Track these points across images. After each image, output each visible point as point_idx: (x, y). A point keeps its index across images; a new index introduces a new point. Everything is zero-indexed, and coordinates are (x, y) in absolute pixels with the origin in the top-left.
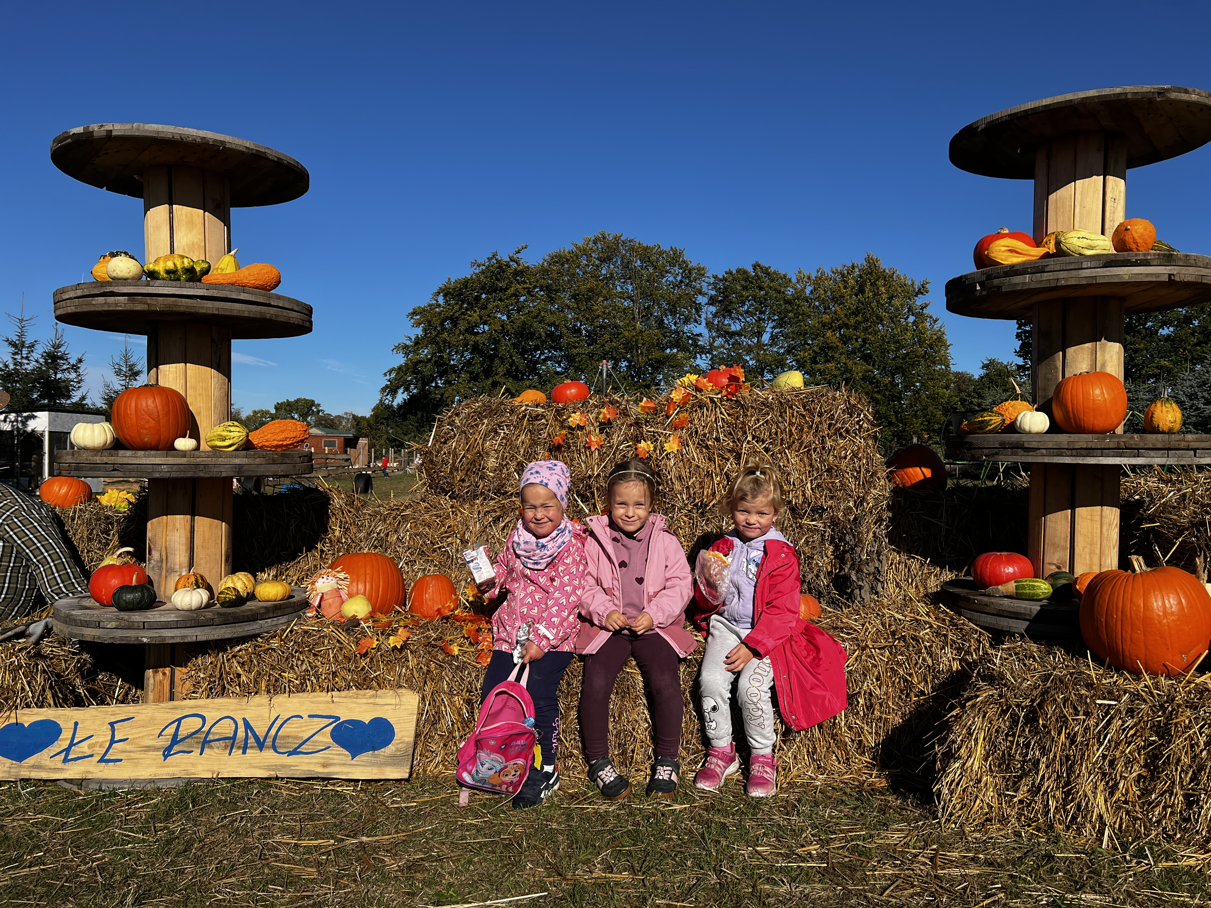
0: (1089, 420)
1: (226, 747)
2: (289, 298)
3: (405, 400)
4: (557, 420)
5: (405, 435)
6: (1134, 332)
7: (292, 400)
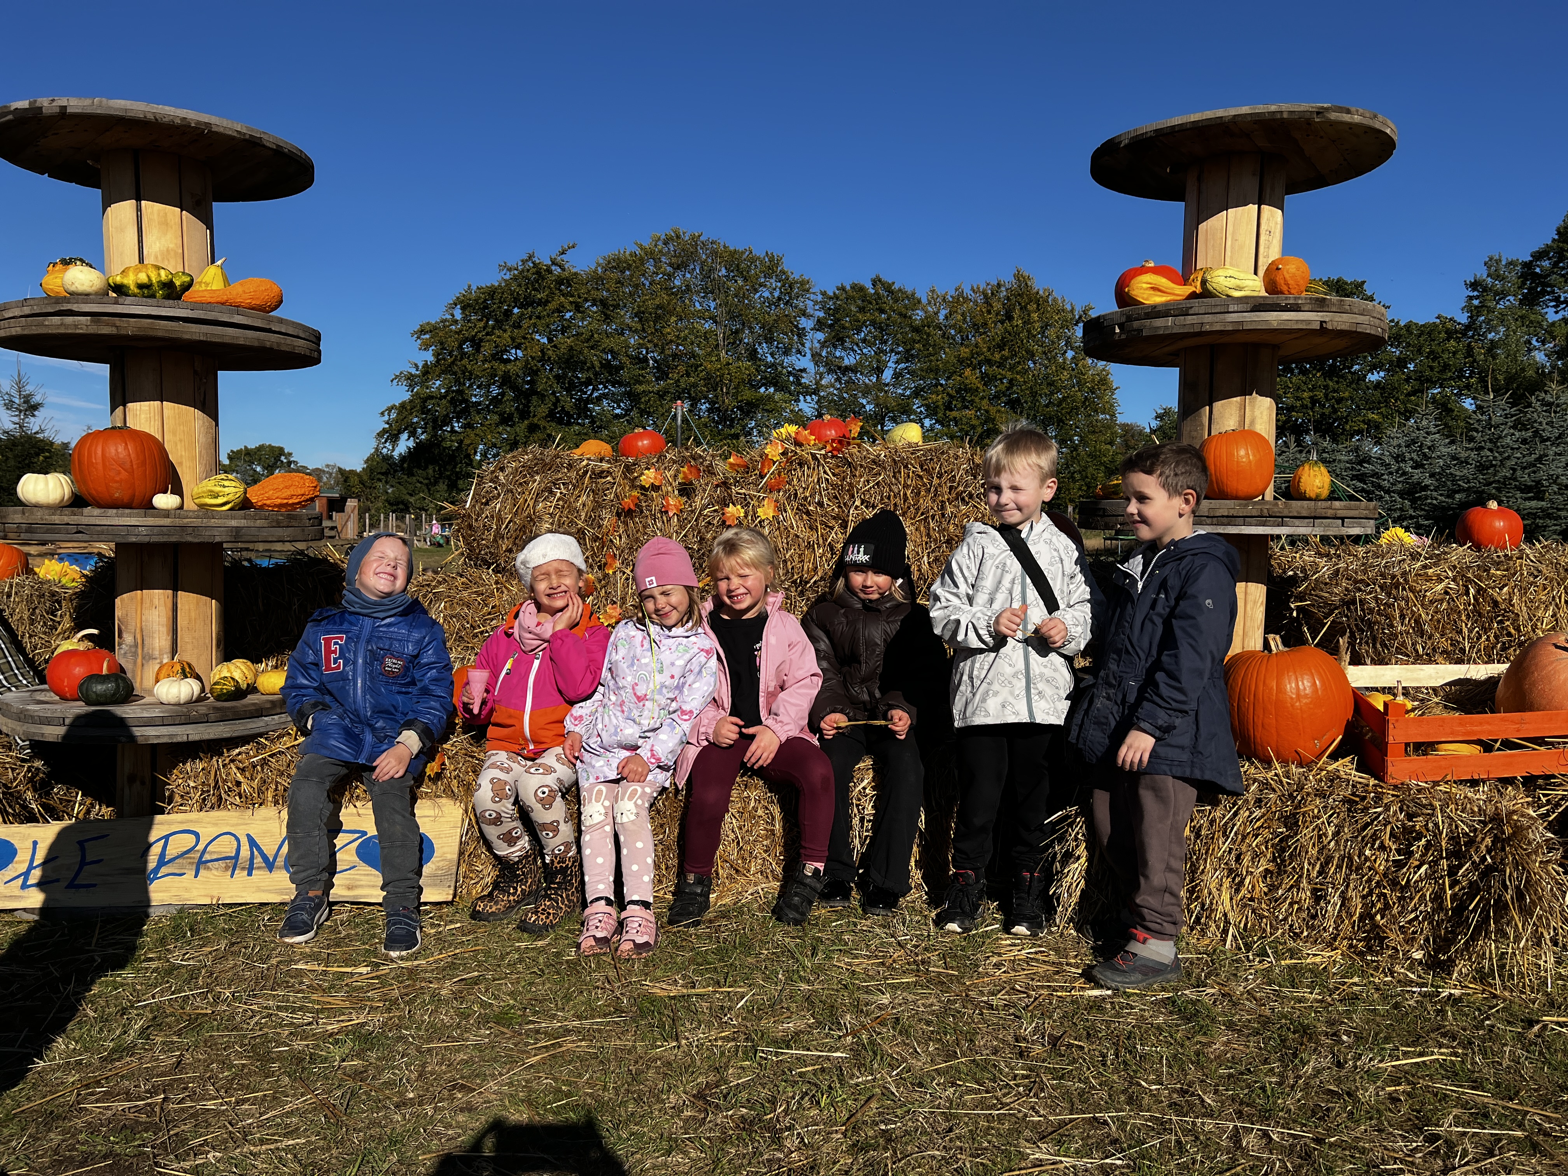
0: (1234, 484)
1: (227, 868)
2: (293, 323)
3: (409, 449)
4: (626, 477)
5: (411, 495)
6: (1339, 377)
7: (252, 446)
